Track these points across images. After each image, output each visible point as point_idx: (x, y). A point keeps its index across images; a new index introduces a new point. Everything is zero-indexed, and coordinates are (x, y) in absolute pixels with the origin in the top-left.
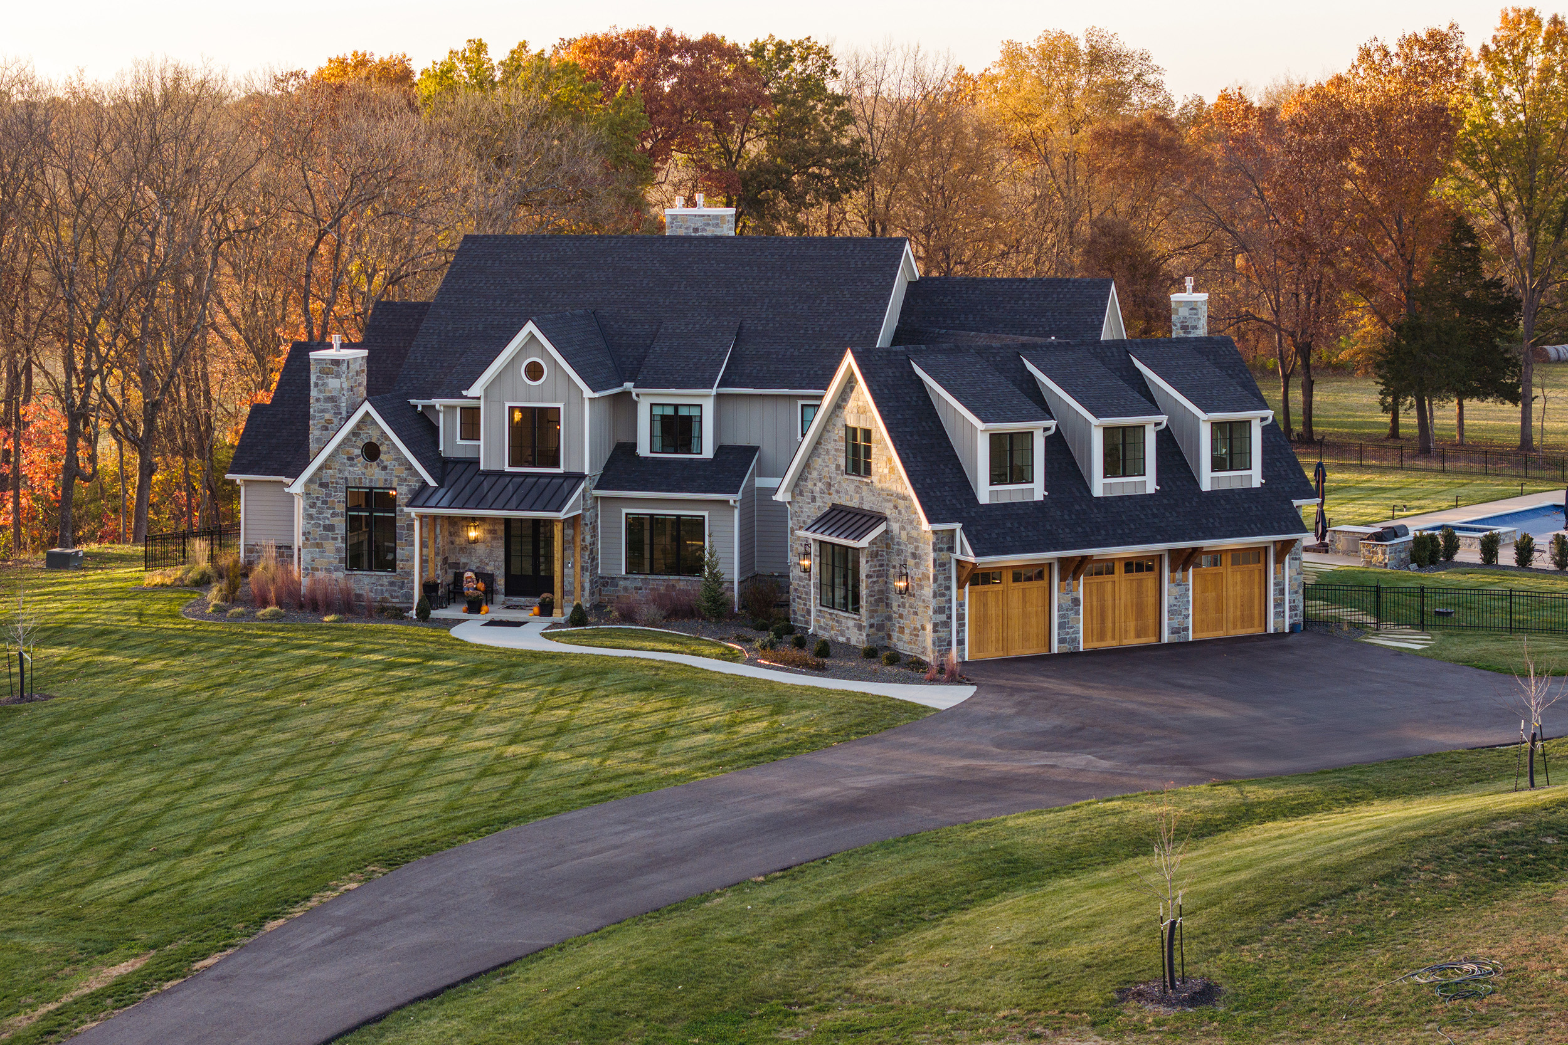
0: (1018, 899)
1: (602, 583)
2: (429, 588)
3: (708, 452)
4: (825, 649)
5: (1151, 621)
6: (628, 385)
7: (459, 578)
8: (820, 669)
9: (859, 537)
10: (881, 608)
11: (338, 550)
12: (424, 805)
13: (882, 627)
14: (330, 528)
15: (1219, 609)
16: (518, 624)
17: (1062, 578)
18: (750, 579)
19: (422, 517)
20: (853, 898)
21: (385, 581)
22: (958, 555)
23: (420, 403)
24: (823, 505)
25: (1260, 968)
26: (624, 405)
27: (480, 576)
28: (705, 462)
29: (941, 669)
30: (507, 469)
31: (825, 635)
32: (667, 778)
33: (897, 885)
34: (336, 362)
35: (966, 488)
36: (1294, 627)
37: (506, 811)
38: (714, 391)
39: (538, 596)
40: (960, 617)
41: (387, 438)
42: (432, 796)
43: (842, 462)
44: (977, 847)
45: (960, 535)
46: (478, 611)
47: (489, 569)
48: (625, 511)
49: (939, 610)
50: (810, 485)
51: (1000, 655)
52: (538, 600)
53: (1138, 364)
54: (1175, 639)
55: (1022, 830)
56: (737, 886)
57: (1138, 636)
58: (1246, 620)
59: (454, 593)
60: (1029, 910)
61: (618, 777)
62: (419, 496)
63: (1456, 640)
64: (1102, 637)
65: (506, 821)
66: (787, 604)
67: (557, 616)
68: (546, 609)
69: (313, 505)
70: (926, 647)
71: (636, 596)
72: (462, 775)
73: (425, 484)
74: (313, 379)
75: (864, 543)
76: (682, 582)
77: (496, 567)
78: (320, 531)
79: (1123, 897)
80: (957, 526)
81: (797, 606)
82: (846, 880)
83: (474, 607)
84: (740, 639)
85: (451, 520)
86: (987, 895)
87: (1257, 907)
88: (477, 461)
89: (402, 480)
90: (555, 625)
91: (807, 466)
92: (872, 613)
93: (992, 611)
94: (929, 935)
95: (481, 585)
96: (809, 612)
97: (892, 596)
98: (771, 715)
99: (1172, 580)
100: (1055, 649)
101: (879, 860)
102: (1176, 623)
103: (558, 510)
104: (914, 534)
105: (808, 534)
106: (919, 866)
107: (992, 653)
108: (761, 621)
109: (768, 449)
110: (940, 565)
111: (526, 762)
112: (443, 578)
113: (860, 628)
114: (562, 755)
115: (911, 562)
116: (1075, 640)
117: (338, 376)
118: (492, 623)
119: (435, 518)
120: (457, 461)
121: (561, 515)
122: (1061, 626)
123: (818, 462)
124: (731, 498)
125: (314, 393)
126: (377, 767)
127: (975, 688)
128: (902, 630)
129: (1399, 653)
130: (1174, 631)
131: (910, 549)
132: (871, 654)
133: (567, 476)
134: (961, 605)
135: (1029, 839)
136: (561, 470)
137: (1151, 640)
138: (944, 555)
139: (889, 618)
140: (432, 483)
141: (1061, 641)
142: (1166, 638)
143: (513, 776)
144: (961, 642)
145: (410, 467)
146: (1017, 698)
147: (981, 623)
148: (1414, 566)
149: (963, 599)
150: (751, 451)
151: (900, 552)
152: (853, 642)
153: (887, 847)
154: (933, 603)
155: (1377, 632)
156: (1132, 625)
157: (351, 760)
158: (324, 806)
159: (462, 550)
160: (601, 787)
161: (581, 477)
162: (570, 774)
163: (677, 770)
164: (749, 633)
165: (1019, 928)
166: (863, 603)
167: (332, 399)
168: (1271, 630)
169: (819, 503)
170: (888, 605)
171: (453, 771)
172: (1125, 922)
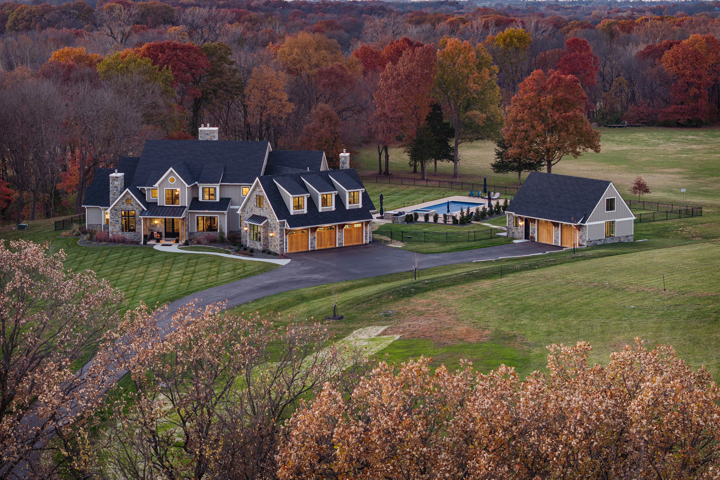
0: (305, 304)
1: (191, 234)
2: (145, 236)
3: (218, 200)
4: (252, 251)
5: (334, 242)
6: (196, 183)
7: (152, 233)
8: (252, 256)
9: (261, 223)
10: (266, 240)
11: (120, 227)
12: (171, 289)
13: (266, 245)
14: (117, 221)
15: (351, 238)
16: (171, 245)
17: (311, 232)
18: (230, 232)
19: (143, 218)
20: (271, 305)
21: (133, 235)
22: (286, 227)
23: (140, 188)
24: (250, 214)
25: (352, 313)
26: (196, 188)
27: (158, 233)
28: (217, 202)
29: (282, 255)
30: (165, 205)
31: (252, 247)
32: (223, 282)
33: (279, 302)
34: (117, 177)
35: (287, 211)
36: (370, 242)
37: (191, 290)
38: (219, 184)
39: (175, 237)
40: (286, 242)
41: (133, 197)
42: (172, 287)
43: (255, 204)
44: (295, 295)
45: (286, 223)
46: (159, 242)
47: (160, 231)
48: (196, 215)
49: (281, 241)
50: (247, 209)
51: (296, 251)
52: (175, 239)
53: (330, 177)
54: (340, 246)
55: (304, 291)
56: (247, 303)
57: (330, 245)
58: (358, 240)
59: (152, 237)
60: (307, 306)
61: (212, 282)
62: (142, 212)
63: (410, 245)
64: (321, 246)
65: (192, 292)
66: (241, 238)
67: (180, 243)
68: (177, 241)
69: (113, 215)
70: (277, 250)
71: (201, 237)
72: (176, 283)
73: (143, 210)
74: (110, 182)
75: (262, 224)
76: (212, 233)
77: (162, 230)
78: (115, 222)
79: (326, 303)
80: (285, 220)
81: (243, 240)
82: (269, 301)
83: (158, 241)
84: (230, 248)
85: (150, 219)
86: (298, 304)
87: (352, 304)
88: (157, 203)
89: (137, 209)
90: (180, 245)
91: (246, 204)
92: (264, 241)
93: (294, 240)
94: (287, 311)
95: (159, 235)
96: (247, 241)
97: (269, 237)
98: (243, 267)
99: (339, 232)
100: (310, 249)
101: (274, 298)
102: (340, 242)
103: (181, 216)
104: (275, 222)
105: (247, 222)
106: (283, 298)
107: (294, 251)
108: (234, 243)
109: (233, 198)
110: (281, 230)
111: (189, 279)
112: (149, 233)
113: (261, 245)
114: (197, 278)
115: (274, 229)
116: (314, 247)
117: (117, 181)
118: (163, 245)
119: (146, 218)
120: (151, 203)
121: (181, 218)
122: (311, 244)
123: (249, 204)
124: (225, 212)
125: (111, 185)
126: (154, 282)
127: (290, 260)
128: (271, 246)
129: (396, 248)
130: (339, 244)
131: (274, 226)
132: (264, 251)
133: (181, 207)
134: (286, 239)
135: (306, 293)
136: (180, 205)
137: (334, 246)
138: (282, 228)
139: (268, 243)
140: (145, 209)
141: (311, 247)
142: (337, 246)
143: (188, 283)
144: (286, 248)
145: (139, 205)
146: (301, 262)
147: (291, 243)
148: (406, 223)
149: (287, 238)
150: (229, 199)
151: (271, 227)
152: (259, 249)
153: (276, 295)
154: (279, 239)
155: (391, 243)
156: (329, 243)
157: (147, 280)
158: (148, 290)
159: (153, 226)
160: (209, 284)
161: (185, 207)
162: (201, 282)
163: (226, 280)
164: (232, 247)
165: (305, 309)
166: (261, 239)
167: (116, 187)
168: (364, 243)
169: (249, 214)
170: (268, 240)
171: (173, 282)
172: (327, 307)
